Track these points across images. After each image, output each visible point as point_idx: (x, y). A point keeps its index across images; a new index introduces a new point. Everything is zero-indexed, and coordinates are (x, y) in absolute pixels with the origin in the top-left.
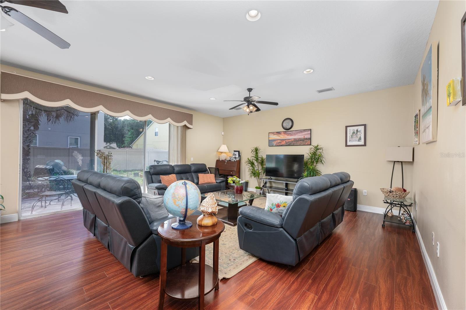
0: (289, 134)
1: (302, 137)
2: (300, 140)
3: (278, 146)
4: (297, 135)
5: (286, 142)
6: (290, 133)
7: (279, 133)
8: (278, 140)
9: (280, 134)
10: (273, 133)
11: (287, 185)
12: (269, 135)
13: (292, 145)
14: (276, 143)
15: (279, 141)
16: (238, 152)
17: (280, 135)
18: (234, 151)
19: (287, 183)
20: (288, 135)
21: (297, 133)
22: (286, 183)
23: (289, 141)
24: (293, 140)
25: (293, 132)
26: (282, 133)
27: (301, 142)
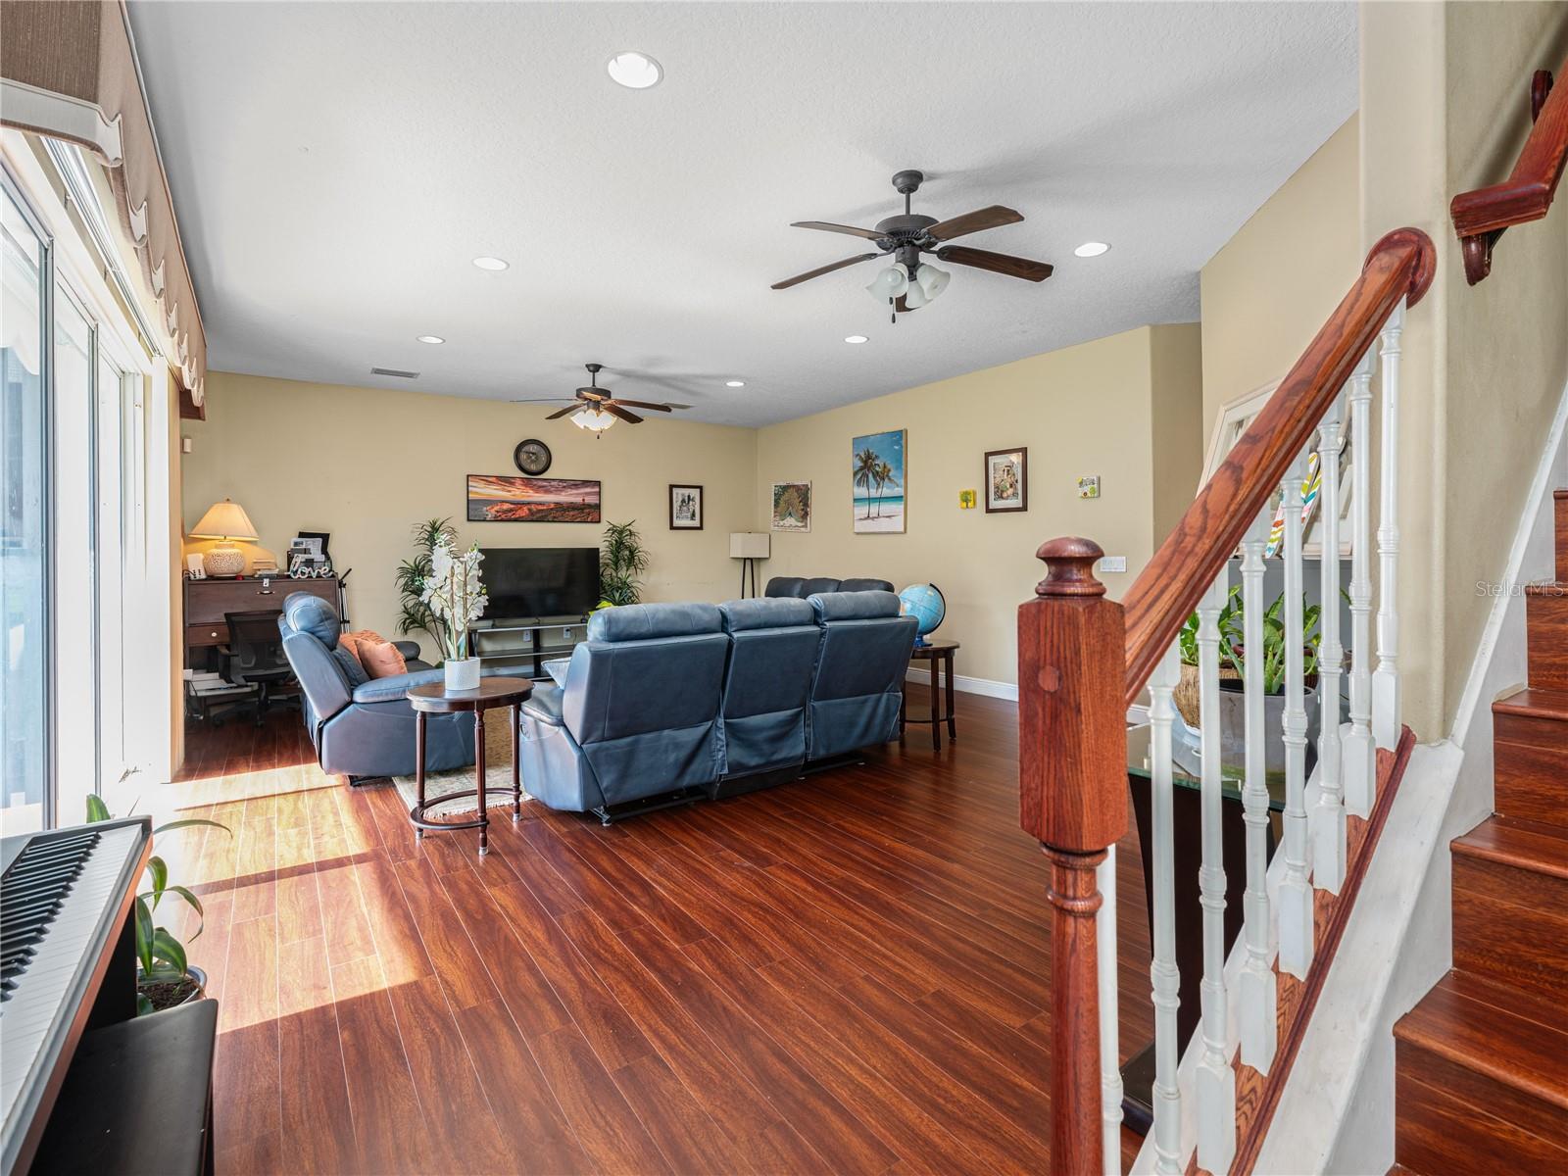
0: (540, 487)
1: (579, 500)
2: (572, 507)
3: (502, 520)
4: (563, 493)
5: (529, 510)
6: (543, 487)
7: (505, 481)
8: (503, 502)
9: (512, 484)
10: (485, 479)
11: (537, 636)
12: (470, 483)
13: (548, 521)
14: (497, 512)
15: (506, 506)
16: (320, 540)
17: (510, 489)
18: (302, 535)
19: (538, 630)
20: (539, 489)
21: (564, 487)
22: (534, 630)
23: (541, 507)
24: (552, 506)
25: (553, 483)
26: (519, 482)
27: (576, 512)
